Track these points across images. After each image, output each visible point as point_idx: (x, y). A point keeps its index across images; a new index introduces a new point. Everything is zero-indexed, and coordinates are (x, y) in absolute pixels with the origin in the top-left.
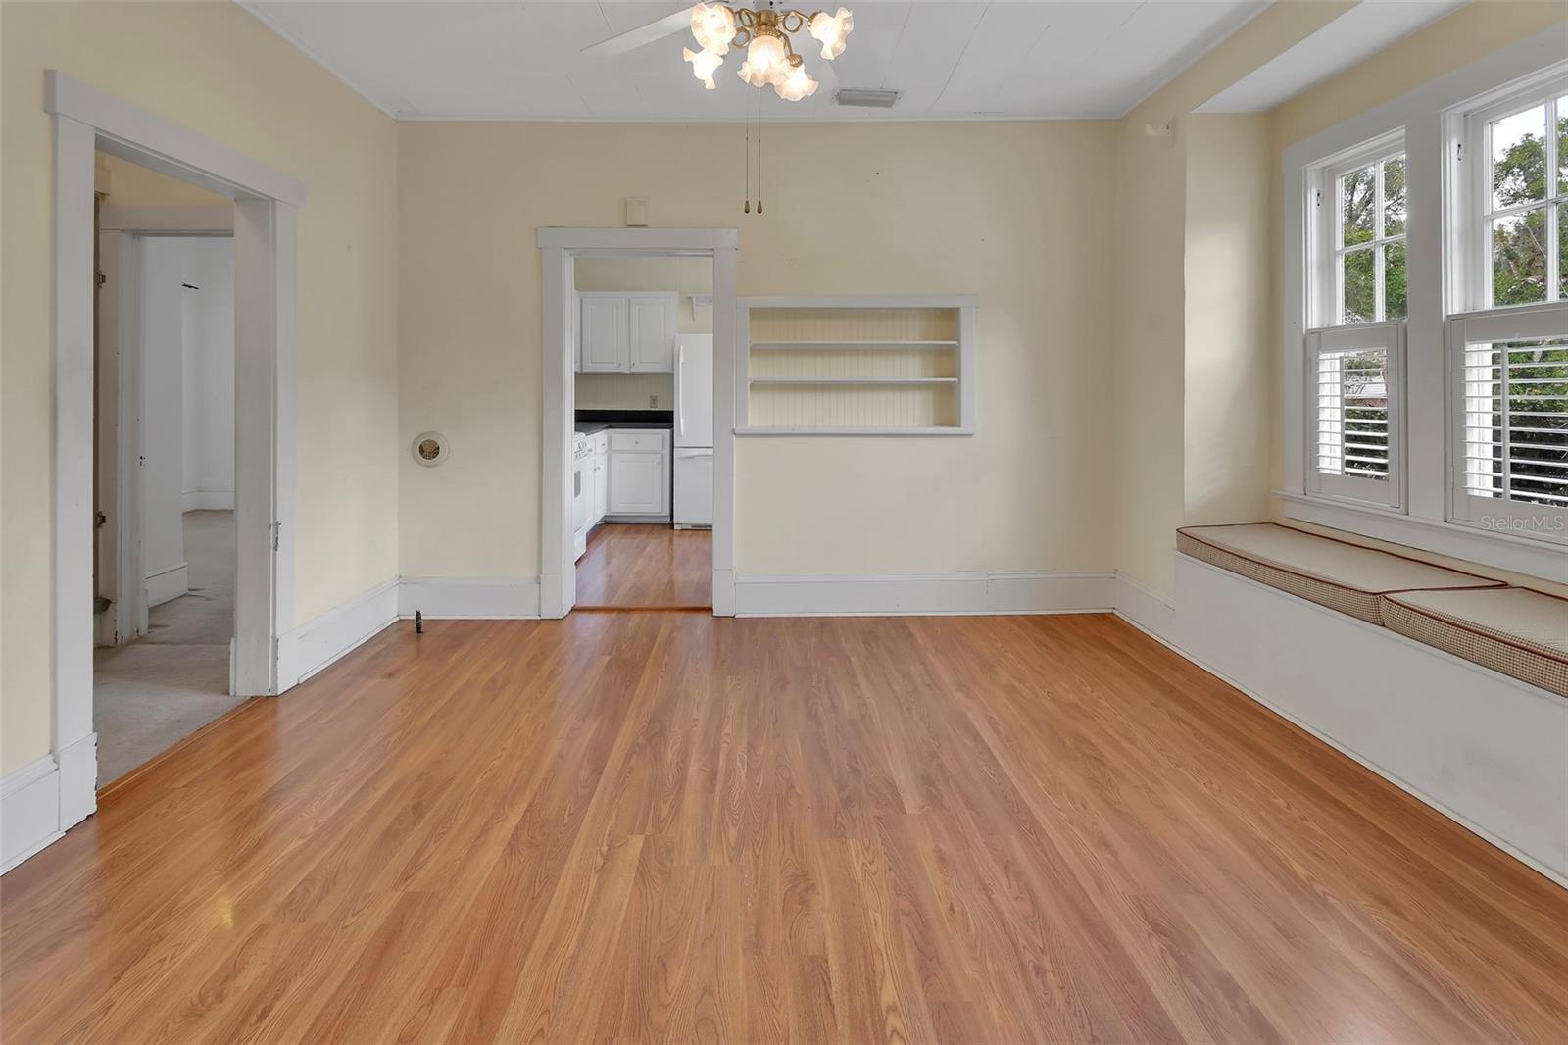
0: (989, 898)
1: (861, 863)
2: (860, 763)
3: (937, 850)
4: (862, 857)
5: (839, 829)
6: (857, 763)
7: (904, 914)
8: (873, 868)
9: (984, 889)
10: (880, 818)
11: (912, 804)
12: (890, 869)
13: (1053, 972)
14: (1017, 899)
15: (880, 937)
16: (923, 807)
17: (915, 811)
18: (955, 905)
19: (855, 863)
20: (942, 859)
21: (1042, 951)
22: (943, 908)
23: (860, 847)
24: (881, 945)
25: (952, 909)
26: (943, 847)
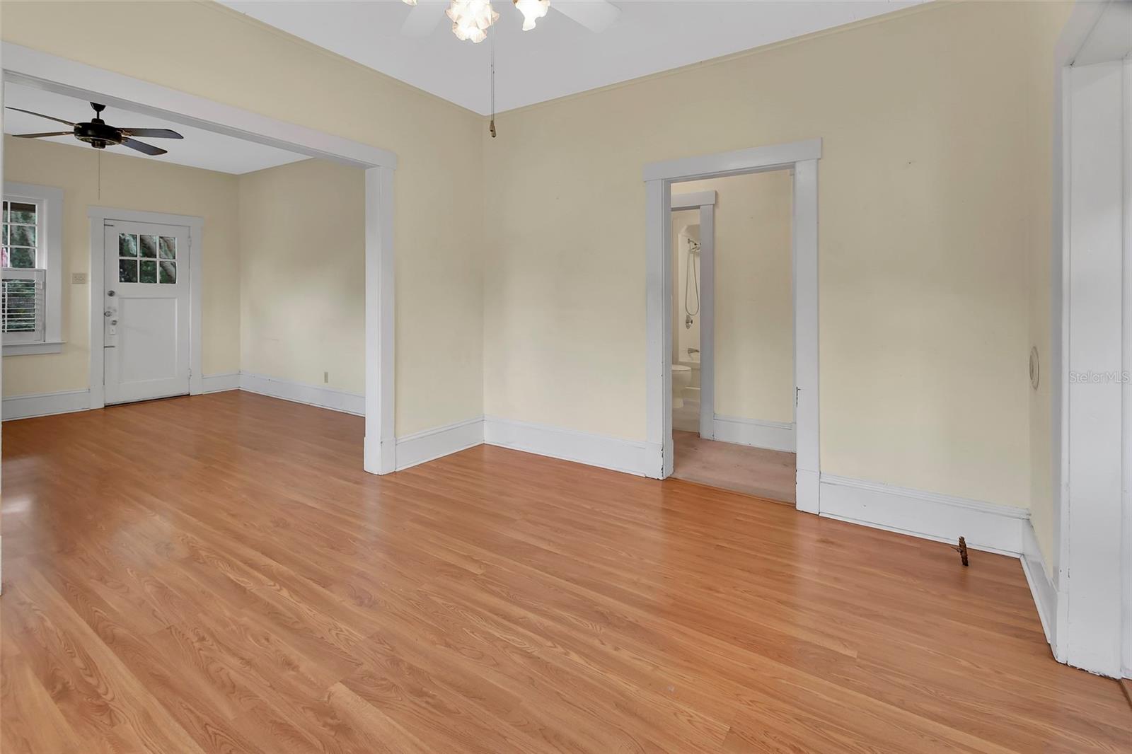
0: (242, 659)
1: (344, 630)
2: (424, 705)
3: (295, 668)
4: (347, 633)
5: (379, 640)
6: (427, 702)
7: (297, 622)
8: (334, 632)
9: (248, 663)
10: (357, 665)
11: (341, 693)
12: (322, 638)
13: (193, 643)
14: (222, 669)
15: (304, 608)
16: (329, 698)
17: (332, 689)
18: (266, 643)
19: (347, 628)
20: (289, 664)
21: (200, 649)
22: (273, 637)
23: (355, 639)
24: (300, 605)
25: (267, 640)
26: (293, 673)
